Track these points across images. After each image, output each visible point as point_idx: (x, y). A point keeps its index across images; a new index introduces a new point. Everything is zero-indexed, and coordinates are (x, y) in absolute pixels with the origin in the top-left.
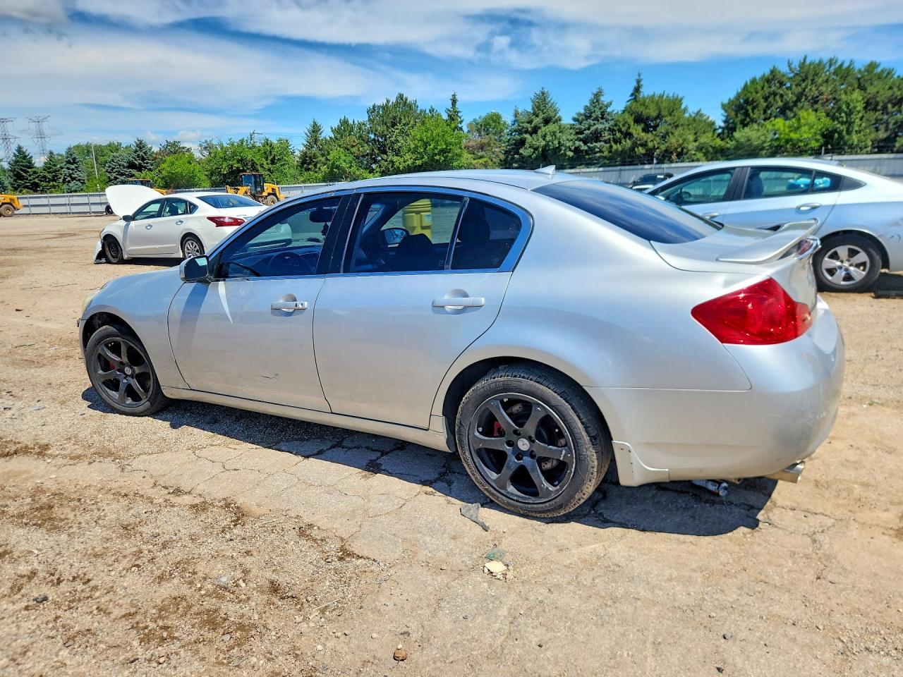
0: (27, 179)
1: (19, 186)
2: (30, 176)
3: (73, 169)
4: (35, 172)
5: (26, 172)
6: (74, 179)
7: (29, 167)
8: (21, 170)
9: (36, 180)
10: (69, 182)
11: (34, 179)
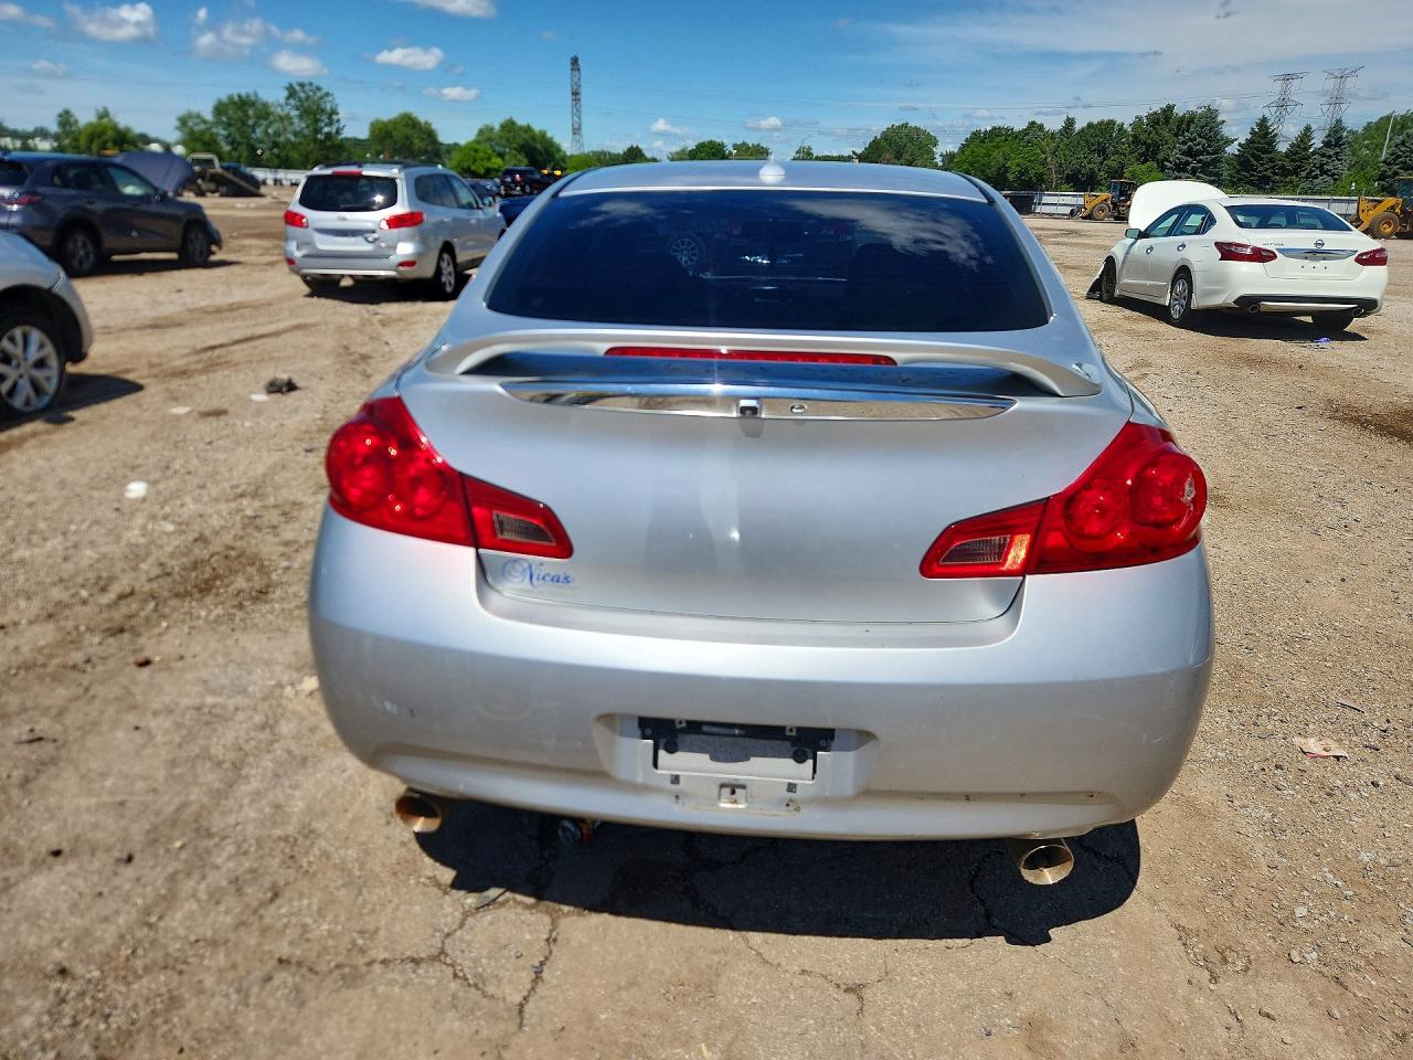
0: (1255, 170)
1: (1240, 180)
2: (1262, 165)
3: (1330, 157)
4: (1271, 160)
5: (1258, 158)
6: (1324, 172)
7: (1266, 152)
8: (1253, 155)
9: (1268, 173)
10: (1316, 177)
11: (1266, 170)
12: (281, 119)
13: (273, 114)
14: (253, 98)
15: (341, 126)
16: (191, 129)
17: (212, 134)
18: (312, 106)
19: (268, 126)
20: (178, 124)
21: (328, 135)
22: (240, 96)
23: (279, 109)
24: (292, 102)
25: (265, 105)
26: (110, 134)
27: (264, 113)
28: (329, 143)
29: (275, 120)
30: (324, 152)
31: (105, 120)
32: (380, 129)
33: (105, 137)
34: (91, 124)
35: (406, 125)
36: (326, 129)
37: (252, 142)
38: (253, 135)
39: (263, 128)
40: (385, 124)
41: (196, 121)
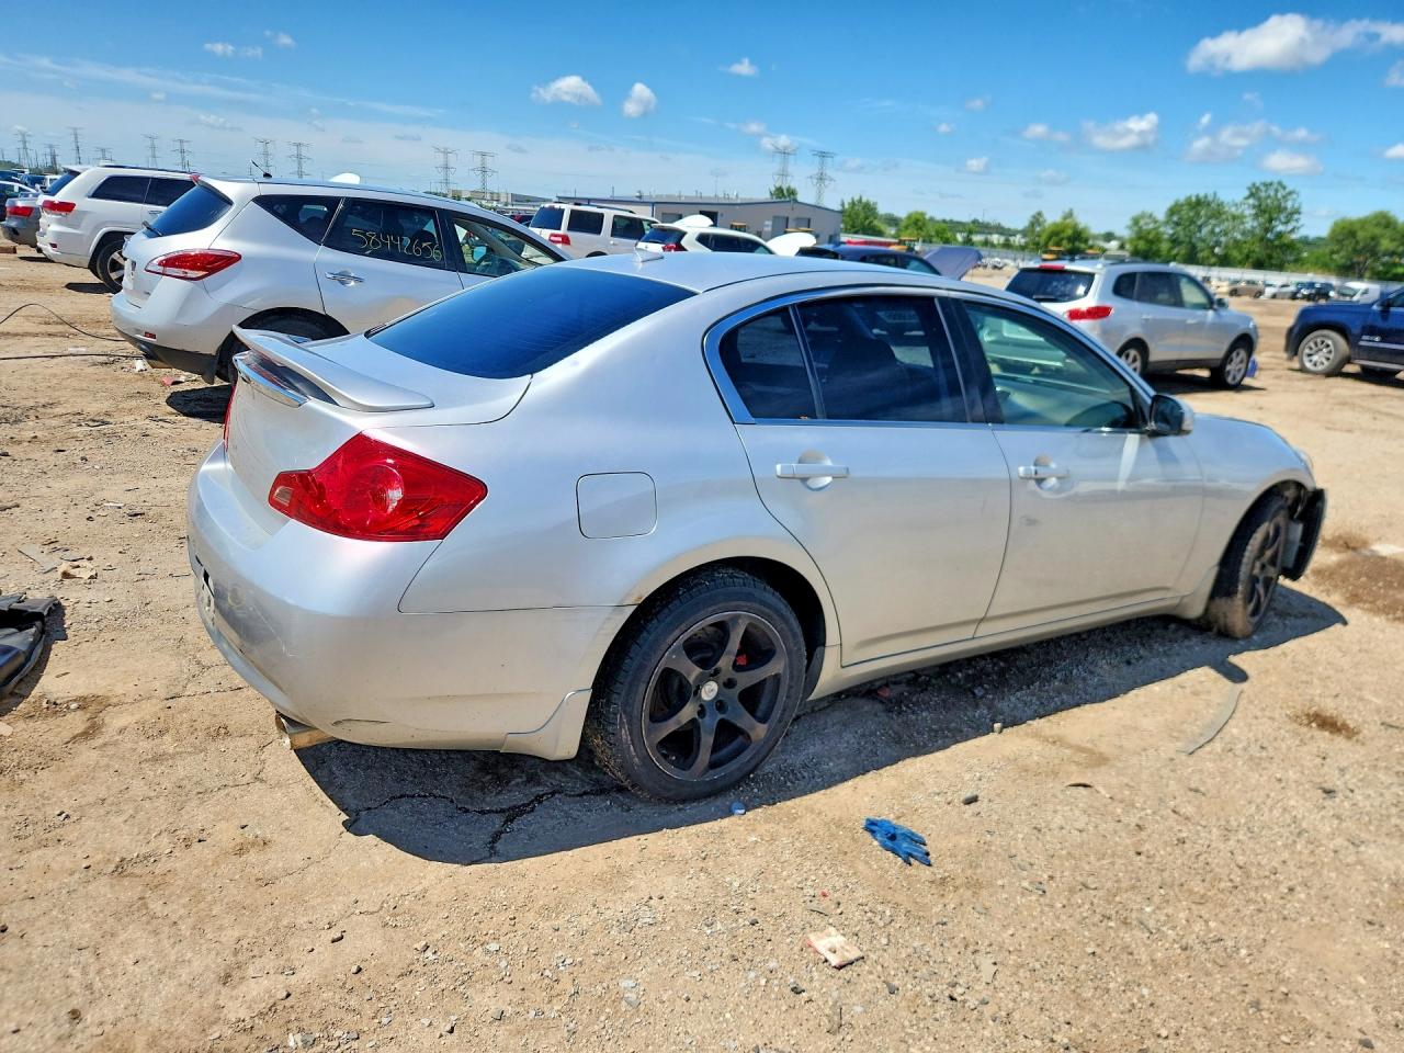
12: (1234, 218)
13: (1224, 213)
14: (1210, 198)
15: (1298, 225)
16: (1141, 228)
17: (1158, 234)
18: (1271, 206)
19: (1215, 226)
20: (1129, 223)
21: (1280, 235)
22: (1197, 196)
23: (1233, 209)
24: (1251, 201)
25: (1220, 205)
26: (1069, 232)
27: (1218, 213)
28: (1276, 243)
29: (1227, 220)
30: (1268, 251)
31: (1068, 221)
32: (1343, 228)
33: (1062, 235)
34: (1055, 224)
35: (1378, 225)
36: (1280, 228)
37: (1194, 240)
38: (1198, 235)
39: (1210, 227)
40: (1352, 223)
41: (1148, 220)
